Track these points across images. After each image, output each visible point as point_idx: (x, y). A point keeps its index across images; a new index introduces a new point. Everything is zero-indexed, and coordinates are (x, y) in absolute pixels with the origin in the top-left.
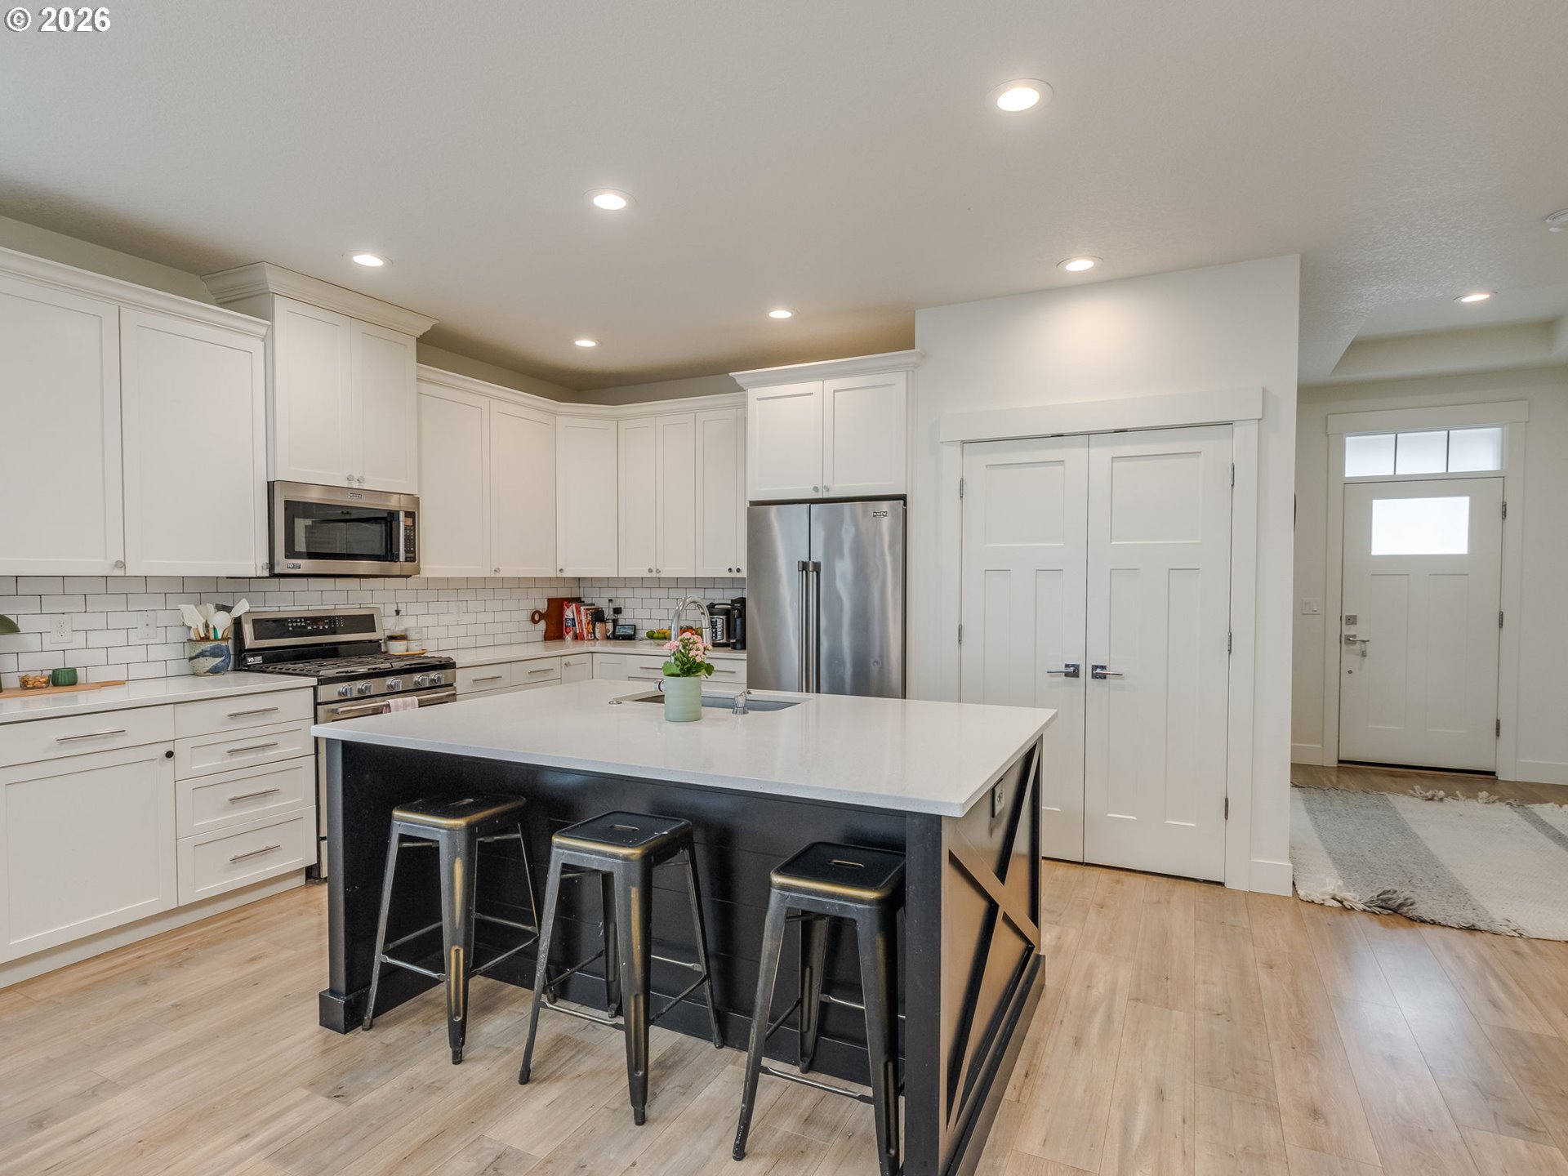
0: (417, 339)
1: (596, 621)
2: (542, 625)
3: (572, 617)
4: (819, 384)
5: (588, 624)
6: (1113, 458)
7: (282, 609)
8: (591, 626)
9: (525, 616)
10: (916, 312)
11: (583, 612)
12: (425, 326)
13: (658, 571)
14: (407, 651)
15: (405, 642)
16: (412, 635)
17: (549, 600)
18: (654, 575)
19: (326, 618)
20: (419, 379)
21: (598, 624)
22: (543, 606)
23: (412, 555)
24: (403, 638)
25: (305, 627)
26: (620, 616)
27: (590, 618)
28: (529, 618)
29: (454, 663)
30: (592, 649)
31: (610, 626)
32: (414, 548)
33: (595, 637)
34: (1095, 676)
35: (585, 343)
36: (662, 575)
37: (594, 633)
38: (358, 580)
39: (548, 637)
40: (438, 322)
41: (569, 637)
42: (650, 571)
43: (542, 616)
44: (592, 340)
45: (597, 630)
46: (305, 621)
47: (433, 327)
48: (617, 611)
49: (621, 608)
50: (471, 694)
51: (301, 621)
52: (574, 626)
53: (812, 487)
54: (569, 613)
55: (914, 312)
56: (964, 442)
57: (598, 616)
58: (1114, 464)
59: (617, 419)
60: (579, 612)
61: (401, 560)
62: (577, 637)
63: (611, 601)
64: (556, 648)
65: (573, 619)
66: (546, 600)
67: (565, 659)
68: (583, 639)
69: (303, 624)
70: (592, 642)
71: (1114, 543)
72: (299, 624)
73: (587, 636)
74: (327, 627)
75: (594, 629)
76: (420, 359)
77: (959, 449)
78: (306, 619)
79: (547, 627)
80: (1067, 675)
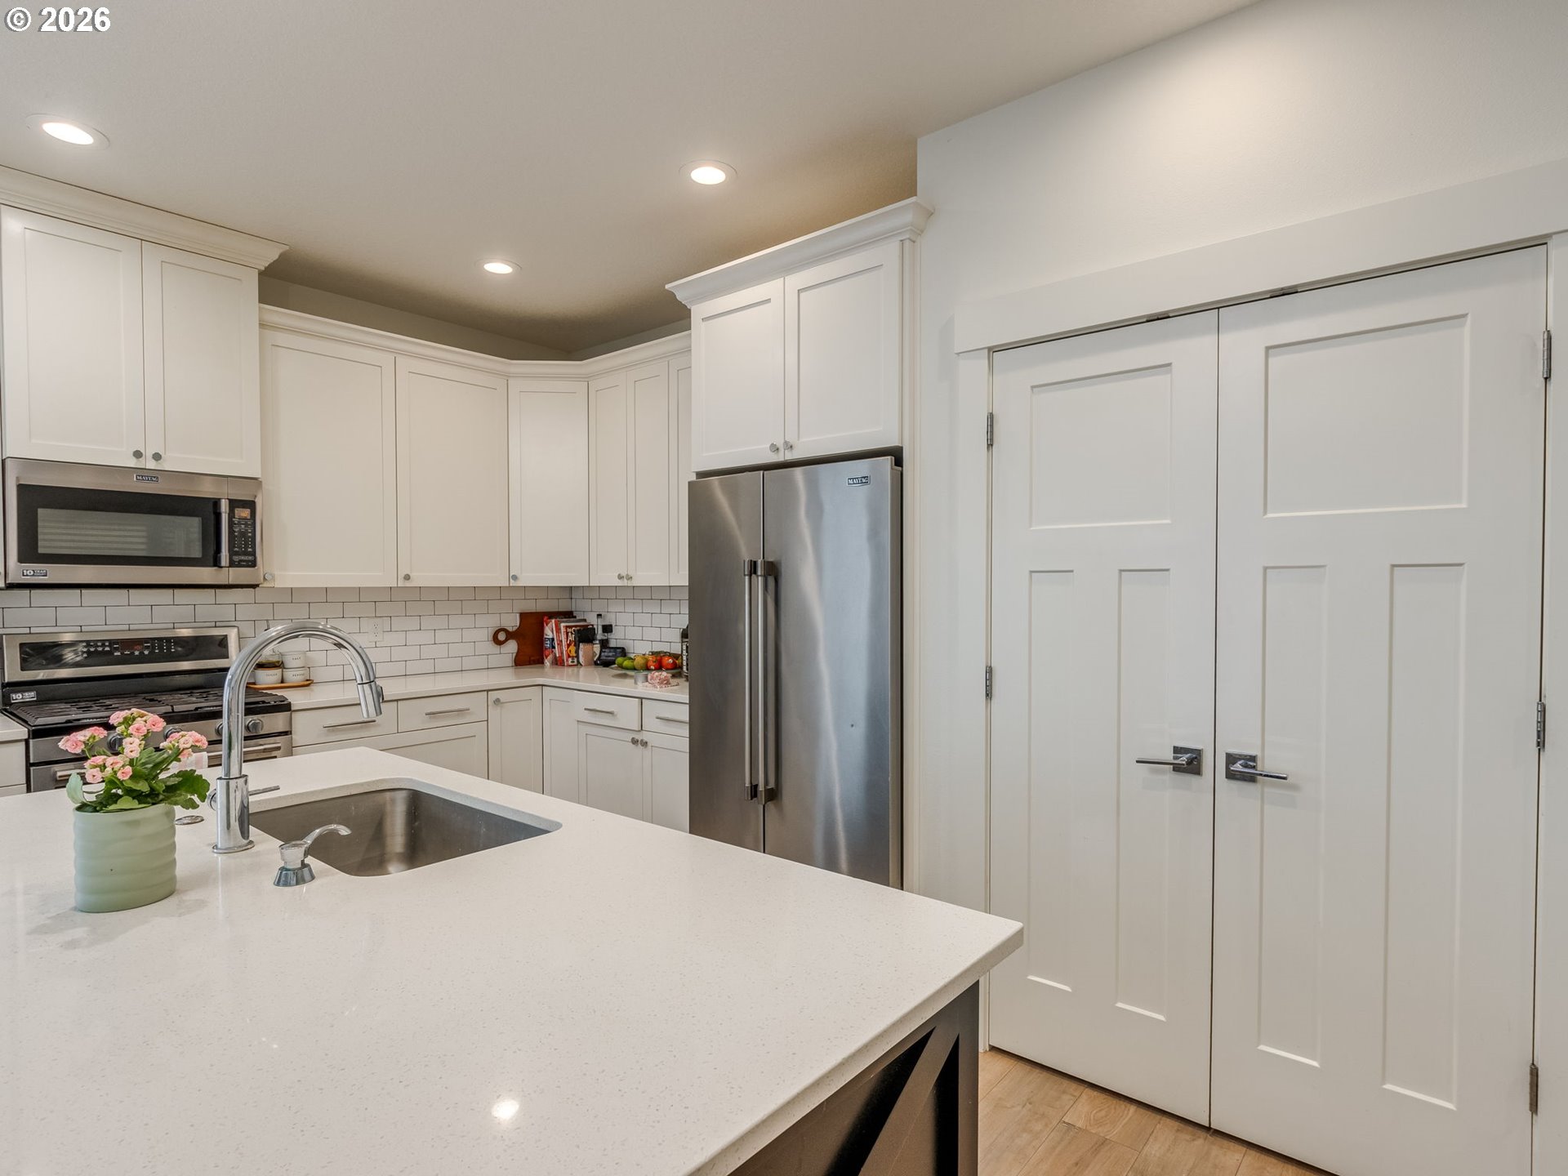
0: (261, 274)
1: (580, 642)
2: (512, 647)
3: (551, 637)
4: (777, 283)
5: (569, 645)
6: (1268, 349)
7: (132, 627)
8: (573, 649)
9: (485, 635)
10: (919, 140)
11: (563, 630)
12: (271, 255)
13: (630, 578)
14: (282, 682)
15: (278, 672)
16: (290, 662)
17: (522, 615)
18: (625, 583)
19: (147, 640)
20: (262, 325)
21: (581, 645)
22: (512, 622)
23: (250, 558)
24: (278, 665)
25: (110, 653)
26: (610, 636)
27: (572, 637)
28: (491, 638)
29: (290, 704)
30: (541, 681)
31: (597, 648)
32: (254, 547)
33: (578, 662)
34: (1231, 775)
35: (498, 268)
36: (635, 583)
37: (577, 657)
38: (171, 591)
39: (520, 661)
40: (287, 248)
41: (547, 662)
42: (620, 577)
43: (510, 635)
44: (506, 261)
45: (581, 653)
46: (110, 646)
47: (283, 257)
48: (607, 629)
49: (611, 626)
50: (313, 746)
51: (103, 645)
52: (554, 647)
53: (768, 446)
54: (549, 632)
55: (916, 142)
56: (993, 350)
57: (585, 635)
58: (1270, 360)
59: (587, 379)
60: (558, 630)
61: (223, 564)
62: (558, 662)
63: (599, 616)
64: (531, 676)
65: (553, 639)
66: (518, 615)
67: (493, 695)
68: (562, 664)
69: (107, 649)
70: (575, 669)
71: (1270, 515)
72: (100, 649)
73: (567, 660)
74: (146, 652)
75: (577, 652)
76: (264, 299)
77: (984, 363)
78: (112, 642)
79: (518, 649)
80: (1177, 768)
